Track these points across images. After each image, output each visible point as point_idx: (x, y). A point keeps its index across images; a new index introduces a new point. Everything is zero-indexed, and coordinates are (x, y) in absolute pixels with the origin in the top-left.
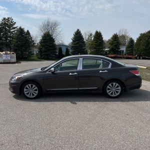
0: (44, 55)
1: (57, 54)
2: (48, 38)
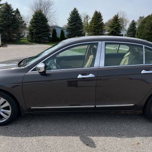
0: (35, 37)
1: (51, 36)
2: (40, 18)
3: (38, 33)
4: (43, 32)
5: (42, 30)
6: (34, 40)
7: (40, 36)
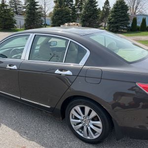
0: (113, 27)
1: (130, 25)
2: (119, 6)
3: (116, 23)
4: (121, 21)
5: (121, 19)
6: (111, 29)
7: (117, 26)
